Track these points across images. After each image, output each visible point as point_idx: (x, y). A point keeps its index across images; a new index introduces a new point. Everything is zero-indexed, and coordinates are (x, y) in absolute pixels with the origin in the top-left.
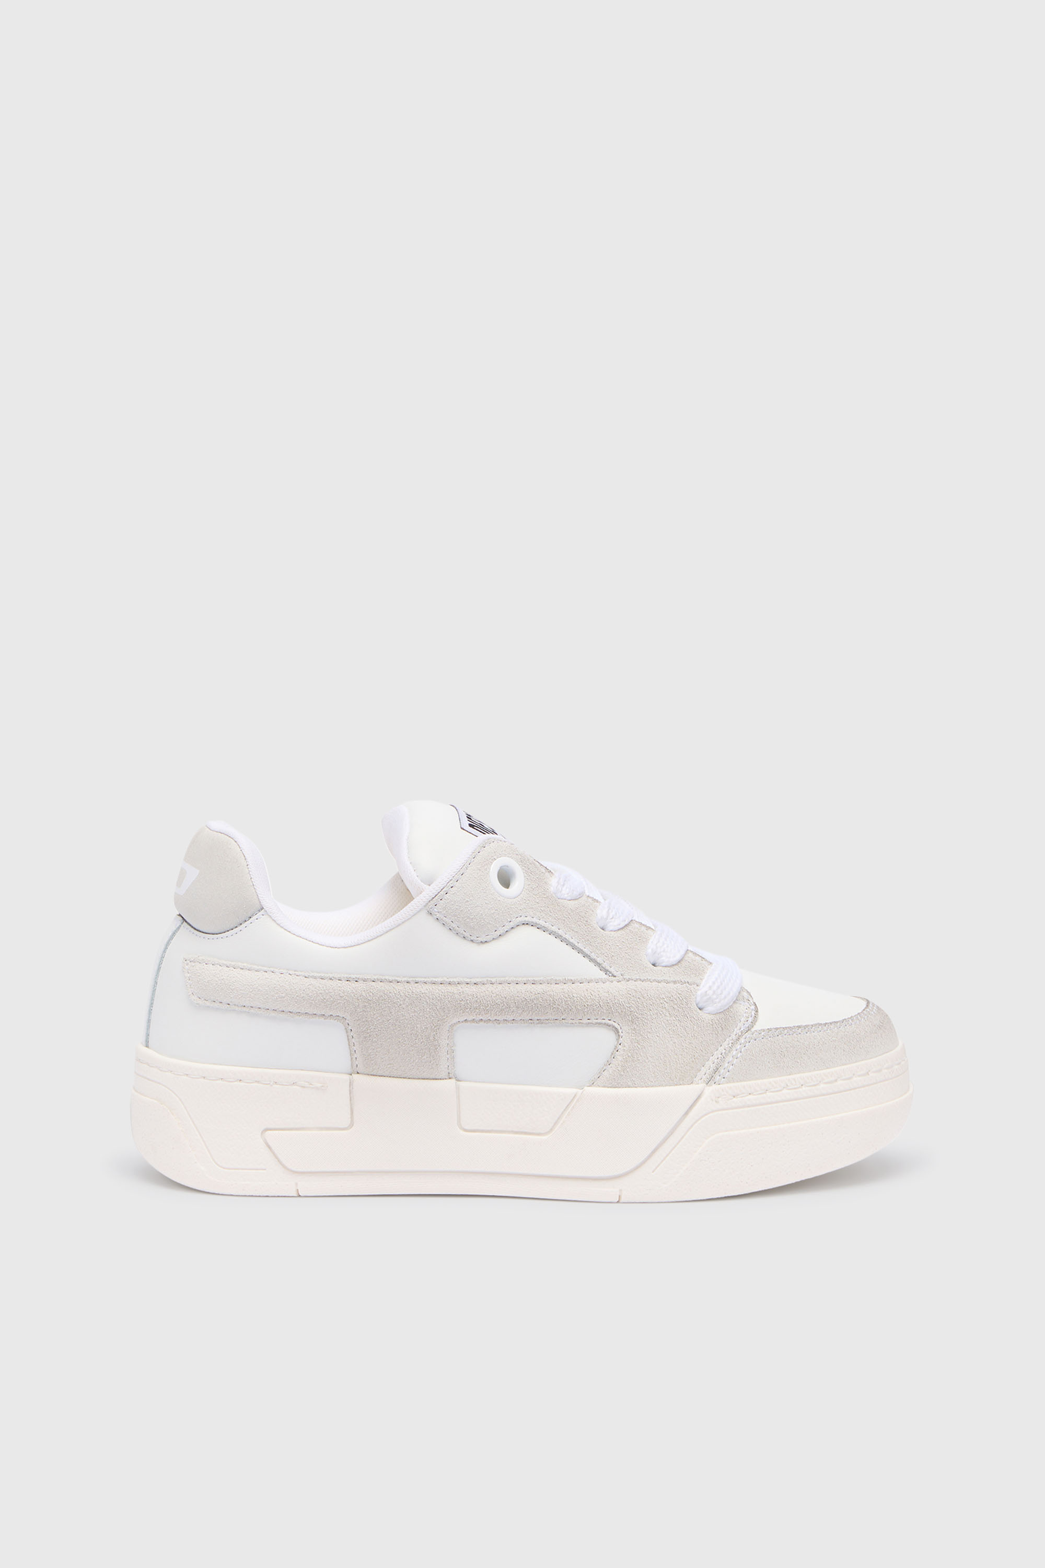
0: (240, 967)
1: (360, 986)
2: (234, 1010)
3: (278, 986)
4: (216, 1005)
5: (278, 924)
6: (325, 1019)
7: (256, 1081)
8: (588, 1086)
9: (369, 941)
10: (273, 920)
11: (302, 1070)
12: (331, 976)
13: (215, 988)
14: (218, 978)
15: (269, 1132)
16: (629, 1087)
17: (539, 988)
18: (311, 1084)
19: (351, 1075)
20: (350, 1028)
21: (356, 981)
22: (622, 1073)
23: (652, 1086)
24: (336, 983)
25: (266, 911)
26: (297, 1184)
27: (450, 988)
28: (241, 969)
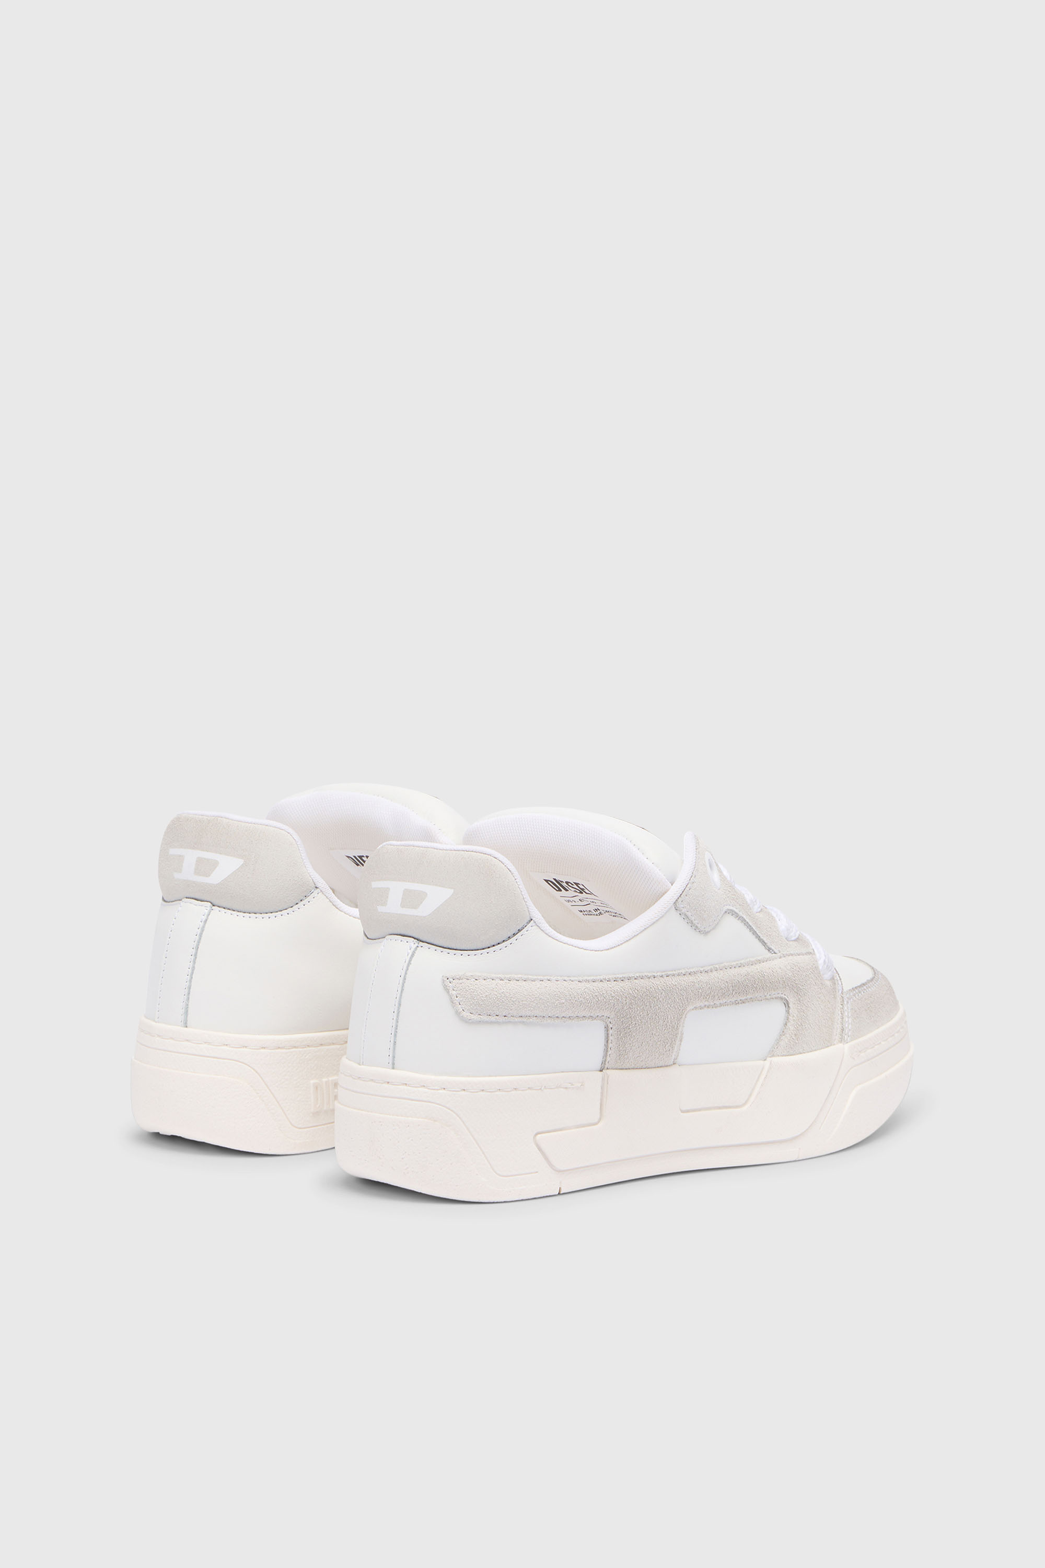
0: (517, 979)
1: (627, 984)
2: (510, 1022)
3: (559, 993)
4: (493, 1019)
5: (546, 934)
6: (592, 1020)
7: (529, 1088)
8: (770, 1057)
9: (627, 941)
10: (542, 930)
11: (562, 1072)
12: (602, 978)
13: (495, 1002)
14: (496, 991)
15: (539, 1135)
16: (801, 1053)
17: (743, 971)
18: (572, 1085)
19: (602, 1071)
20: (611, 1026)
21: (622, 980)
22: (797, 1041)
23: (815, 1050)
24: (605, 984)
25: (535, 922)
26: (560, 1183)
27: (691, 978)
28: (516, 980)
